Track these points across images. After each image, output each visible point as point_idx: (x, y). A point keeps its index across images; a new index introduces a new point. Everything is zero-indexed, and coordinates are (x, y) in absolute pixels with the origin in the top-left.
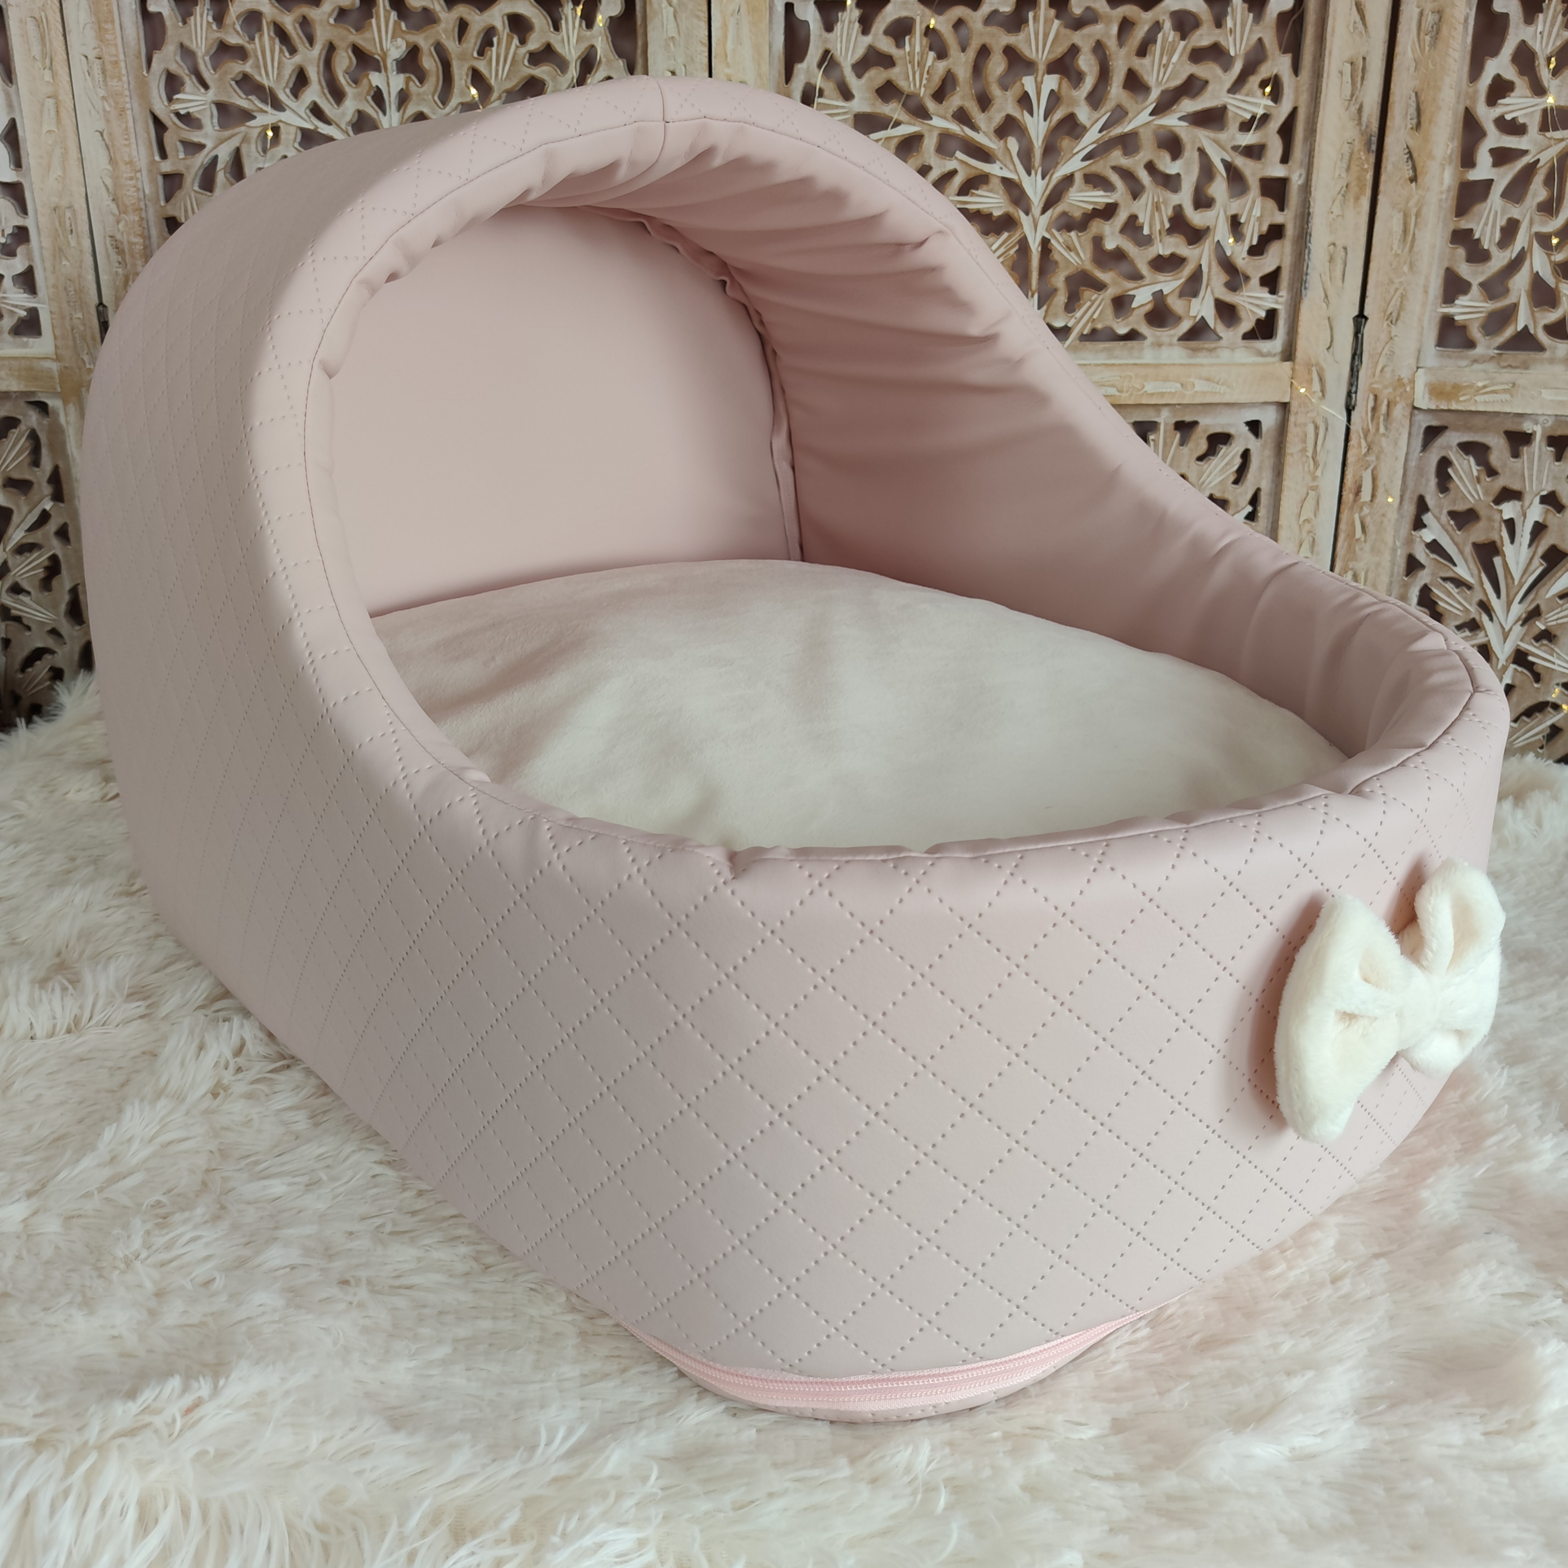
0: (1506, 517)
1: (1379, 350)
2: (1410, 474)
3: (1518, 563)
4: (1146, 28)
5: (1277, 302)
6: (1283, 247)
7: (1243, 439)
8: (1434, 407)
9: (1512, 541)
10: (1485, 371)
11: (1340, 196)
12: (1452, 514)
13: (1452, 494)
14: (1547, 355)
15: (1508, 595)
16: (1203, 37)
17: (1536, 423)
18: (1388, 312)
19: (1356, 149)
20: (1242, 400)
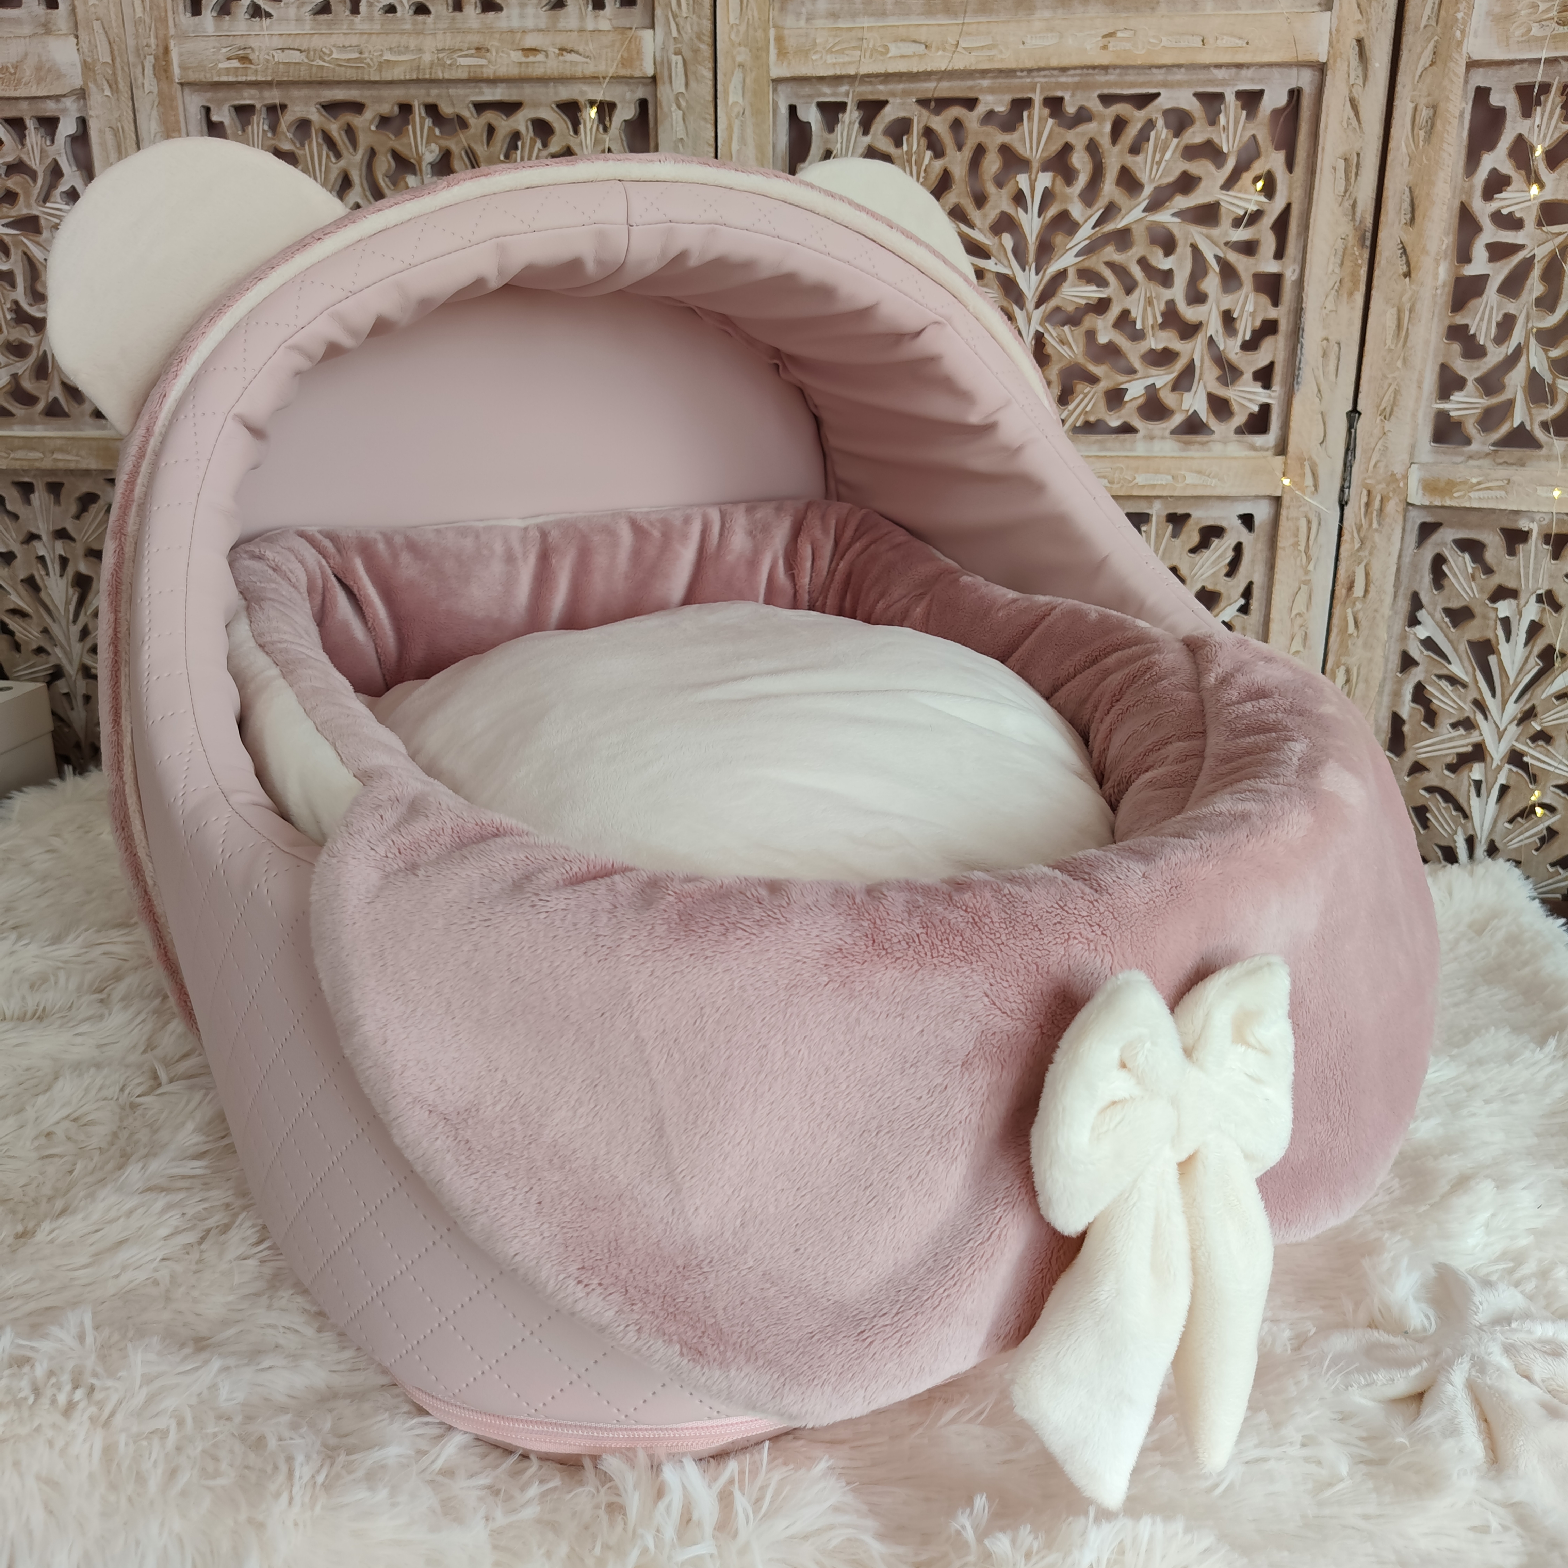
0: (1501, 615)
1: (1373, 445)
2: (1404, 570)
3: (1513, 662)
4: (1139, 126)
5: (1270, 397)
6: (1276, 342)
7: (1236, 532)
8: (1427, 503)
9: (1508, 640)
10: (1479, 467)
11: (1333, 292)
12: (1448, 611)
13: (1446, 591)
14: (1544, 451)
15: (1503, 695)
16: (1196, 135)
17: (1533, 521)
18: (1382, 408)
19: (1349, 245)
20: (1233, 492)
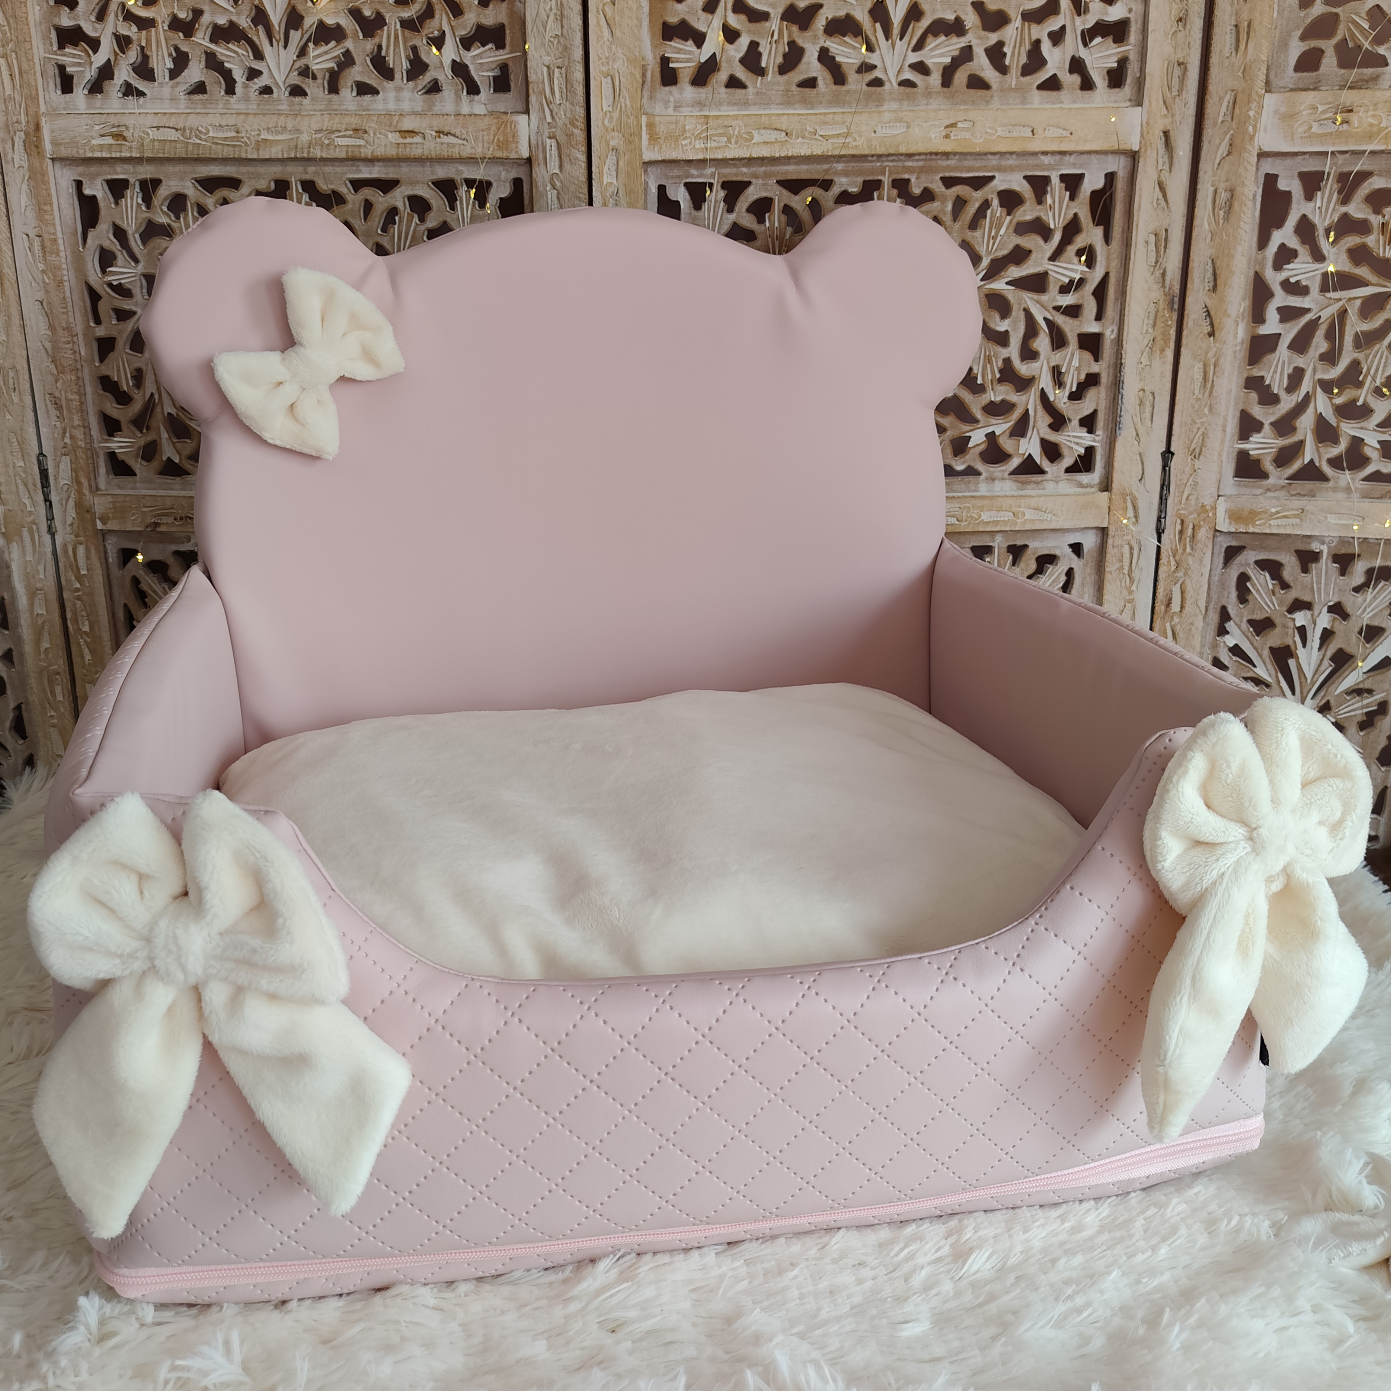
0: (1298, 624)
1: (1185, 481)
2: (1213, 588)
3: (1309, 665)
4: (977, 205)
5: (1094, 441)
6: (1099, 393)
7: (1068, 560)
8: (1233, 530)
9: (1304, 646)
10: (1277, 498)
11: (1148, 348)
12: (1251, 622)
13: (1251, 605)
14: (1331, 484)
15: (1302, 693)
16: (1027, 213)
17: (1323, 543)
18: (1192, 448)
19: (1161, 308)
20: (1066, 526)
